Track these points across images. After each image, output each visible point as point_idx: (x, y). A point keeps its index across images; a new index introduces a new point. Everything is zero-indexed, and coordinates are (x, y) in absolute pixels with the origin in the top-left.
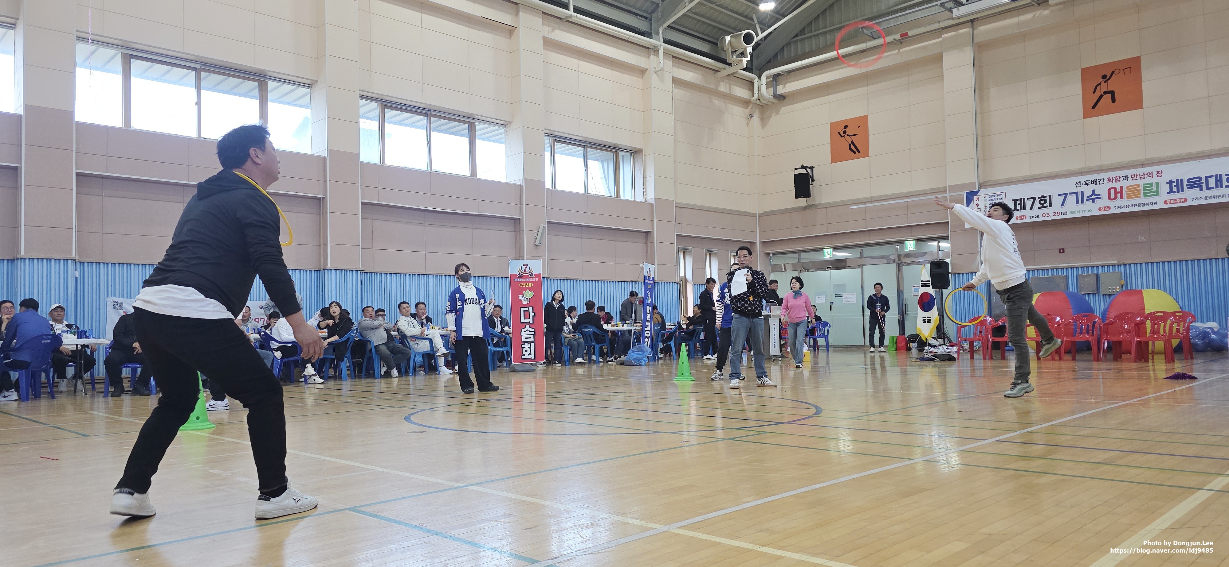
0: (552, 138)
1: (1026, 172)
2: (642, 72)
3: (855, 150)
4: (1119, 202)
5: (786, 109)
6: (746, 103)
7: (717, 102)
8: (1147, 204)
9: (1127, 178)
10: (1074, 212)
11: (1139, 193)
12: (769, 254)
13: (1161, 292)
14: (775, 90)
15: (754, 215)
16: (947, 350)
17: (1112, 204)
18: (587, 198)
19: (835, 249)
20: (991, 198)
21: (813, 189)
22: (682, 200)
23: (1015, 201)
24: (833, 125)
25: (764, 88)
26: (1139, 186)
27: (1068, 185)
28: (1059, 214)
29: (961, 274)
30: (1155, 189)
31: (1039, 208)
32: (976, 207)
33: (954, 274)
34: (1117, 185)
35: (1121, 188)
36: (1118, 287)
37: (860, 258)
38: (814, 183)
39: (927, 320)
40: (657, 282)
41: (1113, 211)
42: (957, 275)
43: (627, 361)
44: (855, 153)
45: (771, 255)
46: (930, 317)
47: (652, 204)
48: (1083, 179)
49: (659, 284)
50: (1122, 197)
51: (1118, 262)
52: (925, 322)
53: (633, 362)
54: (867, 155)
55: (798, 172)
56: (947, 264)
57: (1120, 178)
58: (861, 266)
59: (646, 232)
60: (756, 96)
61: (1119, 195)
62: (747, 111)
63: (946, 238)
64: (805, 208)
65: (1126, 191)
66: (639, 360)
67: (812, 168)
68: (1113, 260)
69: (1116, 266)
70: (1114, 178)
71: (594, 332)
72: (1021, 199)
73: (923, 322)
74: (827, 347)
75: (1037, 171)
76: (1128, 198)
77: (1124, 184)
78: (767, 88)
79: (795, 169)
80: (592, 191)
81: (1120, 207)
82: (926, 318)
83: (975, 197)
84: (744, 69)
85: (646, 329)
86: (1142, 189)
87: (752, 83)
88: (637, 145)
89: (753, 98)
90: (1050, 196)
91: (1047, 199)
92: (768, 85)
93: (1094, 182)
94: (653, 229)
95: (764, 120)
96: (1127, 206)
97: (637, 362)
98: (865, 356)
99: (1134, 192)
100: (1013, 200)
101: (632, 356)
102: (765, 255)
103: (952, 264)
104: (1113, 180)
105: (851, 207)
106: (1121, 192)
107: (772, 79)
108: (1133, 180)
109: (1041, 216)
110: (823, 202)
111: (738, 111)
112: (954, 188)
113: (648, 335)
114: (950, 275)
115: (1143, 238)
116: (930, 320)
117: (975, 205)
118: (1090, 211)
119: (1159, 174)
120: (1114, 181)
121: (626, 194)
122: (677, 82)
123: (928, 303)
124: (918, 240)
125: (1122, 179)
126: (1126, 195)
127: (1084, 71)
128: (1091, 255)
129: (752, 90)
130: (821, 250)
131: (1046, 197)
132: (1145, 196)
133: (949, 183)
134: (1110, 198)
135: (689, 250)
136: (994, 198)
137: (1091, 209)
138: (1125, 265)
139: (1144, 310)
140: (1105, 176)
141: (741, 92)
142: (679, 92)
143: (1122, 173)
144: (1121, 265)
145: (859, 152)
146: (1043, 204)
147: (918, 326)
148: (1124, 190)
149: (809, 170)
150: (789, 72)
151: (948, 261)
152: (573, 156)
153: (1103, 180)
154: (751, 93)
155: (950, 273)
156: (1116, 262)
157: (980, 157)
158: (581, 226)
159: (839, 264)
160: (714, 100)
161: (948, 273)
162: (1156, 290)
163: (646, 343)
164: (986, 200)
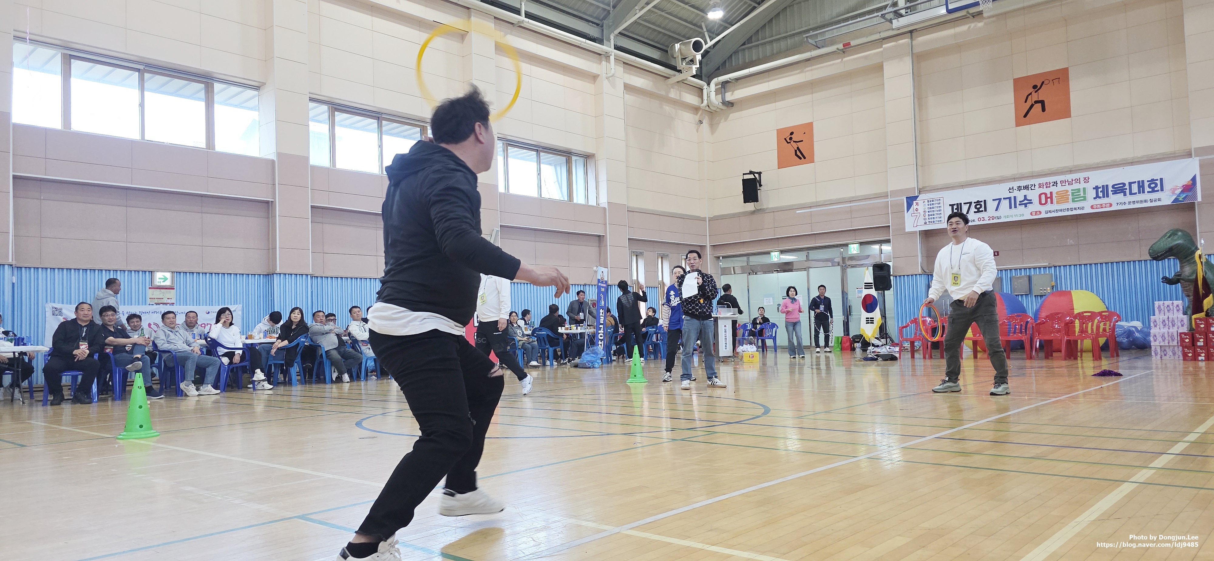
0: (505, 142)
1: (962, 178)
2: (594, 77)
3: (800, 155)
4: (1049, 207)
5: (734, 116)
6: (696, 109)
7: (667, 108)
8: (1075, 209)
9: (1057, 184)
10: (1008, 217)
11: (1068, 199)
12: (719, 257)
13: (1089, 293)
14: (723, 96)
15: (704, 219)
16: (889, 350)
17: (1043, 209)
18: (541, 202)
19: (782, 252)
20: (930, 203)
21: (761, 194)
22: (635, 204)
23: (952, 206)
24: (779, 132)
25: (713, 94)
26: (1067, 191)
27: (1001, 190)
28: (993, 218)
29: (902, 277)
30: (1082, 195)
31: (975, 212)
32: (915, 212)
33: (896, 277)
34: (1048, 191)
35: (1051, 193)
36: (1049, 288)
37: (806, 261)
38: (762, 188)
39: (871, 321)
40: (610, 285)
41: (1043, 216)
42: (898, 277)
43: (581, 363)
44: (800, 158)
45: (721, 258)
46: (873, 318)
47: (605, 208)
48: (1016, 184)
49: (612, 287)
50: (1052, 203)
51: (1049, 264)
52: (869, 323)
53: (587, 364)
54: (812, 161)
55: (747, 177)
56: (889, 266)
57: (1050, 184)
58: (807, 269)
59: (599, 236)
60: (705, 102)
61: (1049, 200)
62: (697, 117)
63: (888, 241)
64: (753, 213)
65: (1056, 197)
66: (592, 363)
67: (760, 173)
68: (1044, 263)
69: (1047, 268)
70: (1044, 184)
71: (548, 335)
72: (957, 204)
73: (867, 323)
74: (775, 348)
75: (971, 178)
76: (1058, 203)
77: (1054, 189)
78: (716, 95)
79: (744, 174)
80: (545, 195)
81: (1050, 212)
82: (870, 319)
83: (914, 202)
84: (694, 76)
85: (599, 332)
86: (1071, 194)
87: (701, 90)
88: (589, 150)
89: (702, 105)
90: (985, 201)
91: (982, 203)
92: (717, 92)
93: (1026, 188)
94: (606, 233)
95: (713, 126)
96: (1057, 211)
97: (591, 365)
98: (811, 356)
99: (1063, 197)
100: (950, 205)
101: (586, 358)
102: (714, 258)
103: (893, 266)
104: (1043, 185)
105: (797, 212)
106: (1051, 198)
107: (721, 86)
108: (1062, 185)
109: (976, 220)
110: (770, 206)
111: (689, 117)
112: (895, 193)
113: (602, 338)
114: (892, 277)
115: (1071, 241)
116: (873, 321)
117: (915, 210)
118: (1023, 215)
119: (1086, 180)
120: (1045, 186)
121: (579, 198)
122: (628, 87)
123: (871, 304)
124: (861, 244)
125: (1051, 184)
126: (1056, 200)
127: (1016, 81)
128: (1024, 258)
129: (701, 96)
130: (768, 253)
131: (982, 201)
132: (1073, 201)
133: (890, 188)
134: (1041, 203)
135: (642, 254)
136: (933, 202)
137: (1023, 214)
138: (1055, 267)
139: (1073, 310)
140: (1036, 181)
141: (691, 99)
142: (630, 98)
143: (1052, 179)
144: (1051, 267)
145: (805, 158)
146: (978, 209)
147: (861, 327)
148: (1054, 195)
149: (757, 175)
150: (737, 79)
151: (890, 264)
152: (526, 160)
153: (1035, 186)
154: (700, 99)
155: (892, 275)
156: (1047, 264)
157: (919, 163)
158: (535, 230)
159: (786, 267)
160: (664, 107)
161: (890, 275)
162: (1084, 291)
163: (600, 345)
164: (925, 205)
